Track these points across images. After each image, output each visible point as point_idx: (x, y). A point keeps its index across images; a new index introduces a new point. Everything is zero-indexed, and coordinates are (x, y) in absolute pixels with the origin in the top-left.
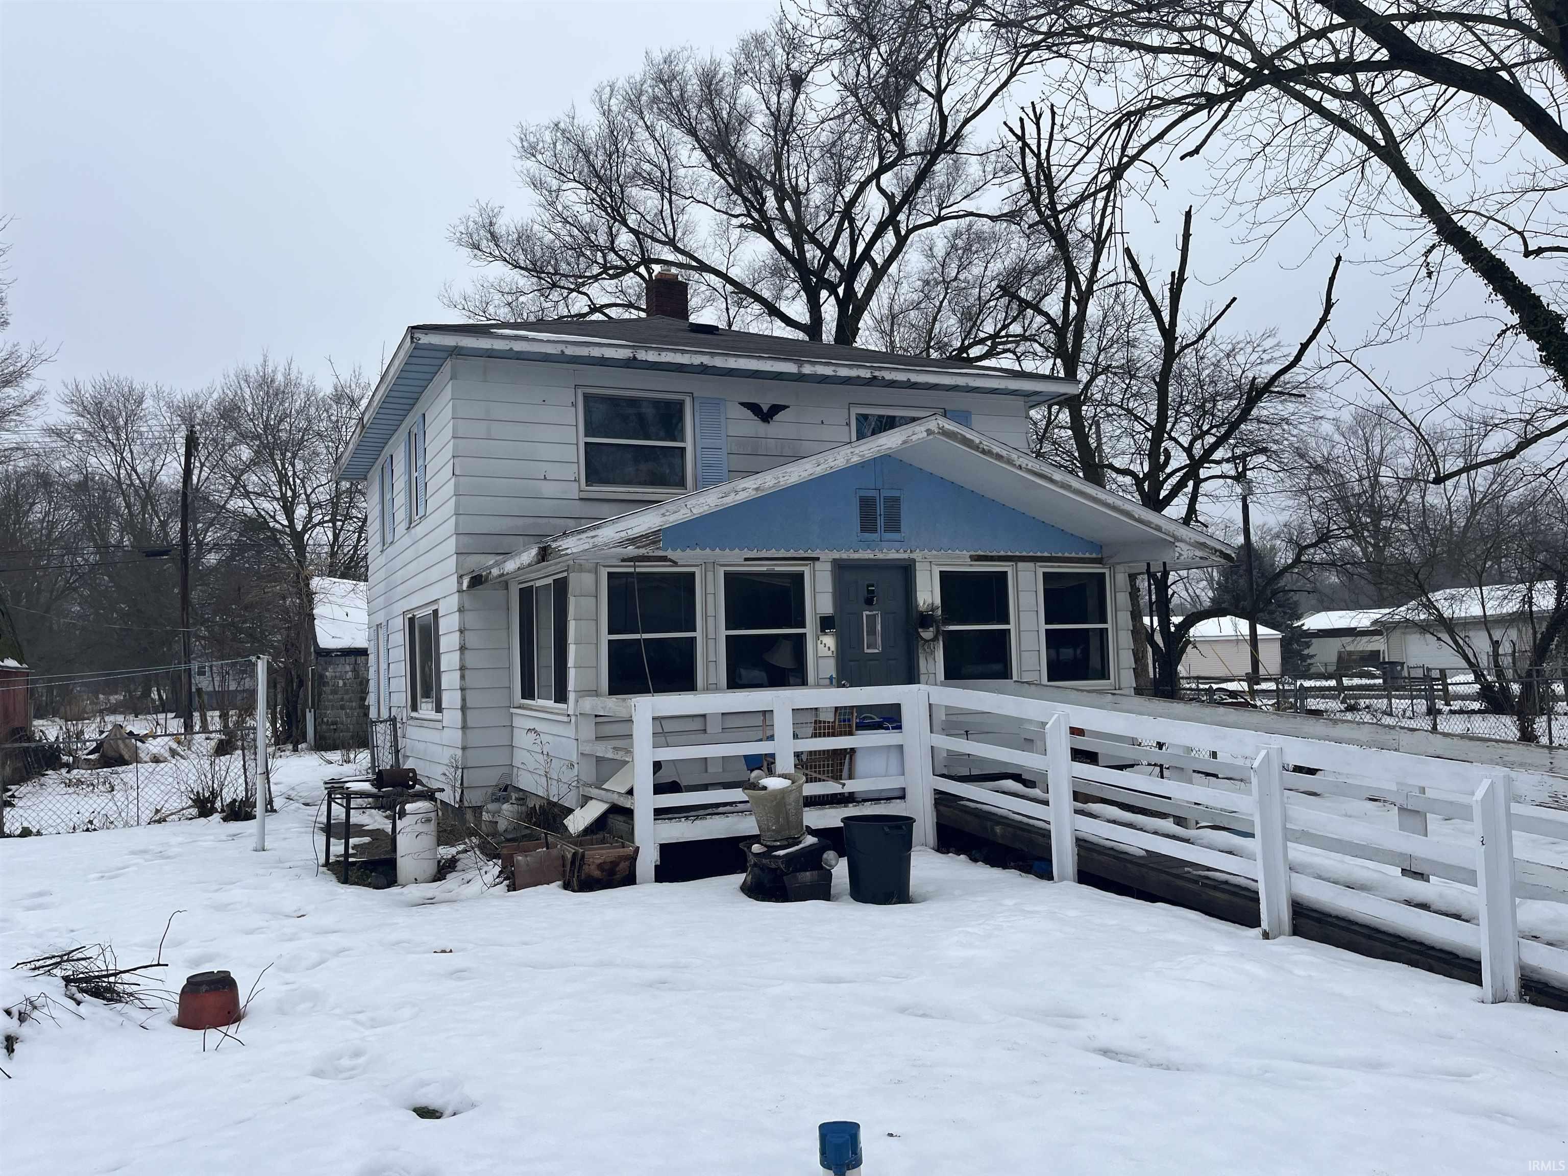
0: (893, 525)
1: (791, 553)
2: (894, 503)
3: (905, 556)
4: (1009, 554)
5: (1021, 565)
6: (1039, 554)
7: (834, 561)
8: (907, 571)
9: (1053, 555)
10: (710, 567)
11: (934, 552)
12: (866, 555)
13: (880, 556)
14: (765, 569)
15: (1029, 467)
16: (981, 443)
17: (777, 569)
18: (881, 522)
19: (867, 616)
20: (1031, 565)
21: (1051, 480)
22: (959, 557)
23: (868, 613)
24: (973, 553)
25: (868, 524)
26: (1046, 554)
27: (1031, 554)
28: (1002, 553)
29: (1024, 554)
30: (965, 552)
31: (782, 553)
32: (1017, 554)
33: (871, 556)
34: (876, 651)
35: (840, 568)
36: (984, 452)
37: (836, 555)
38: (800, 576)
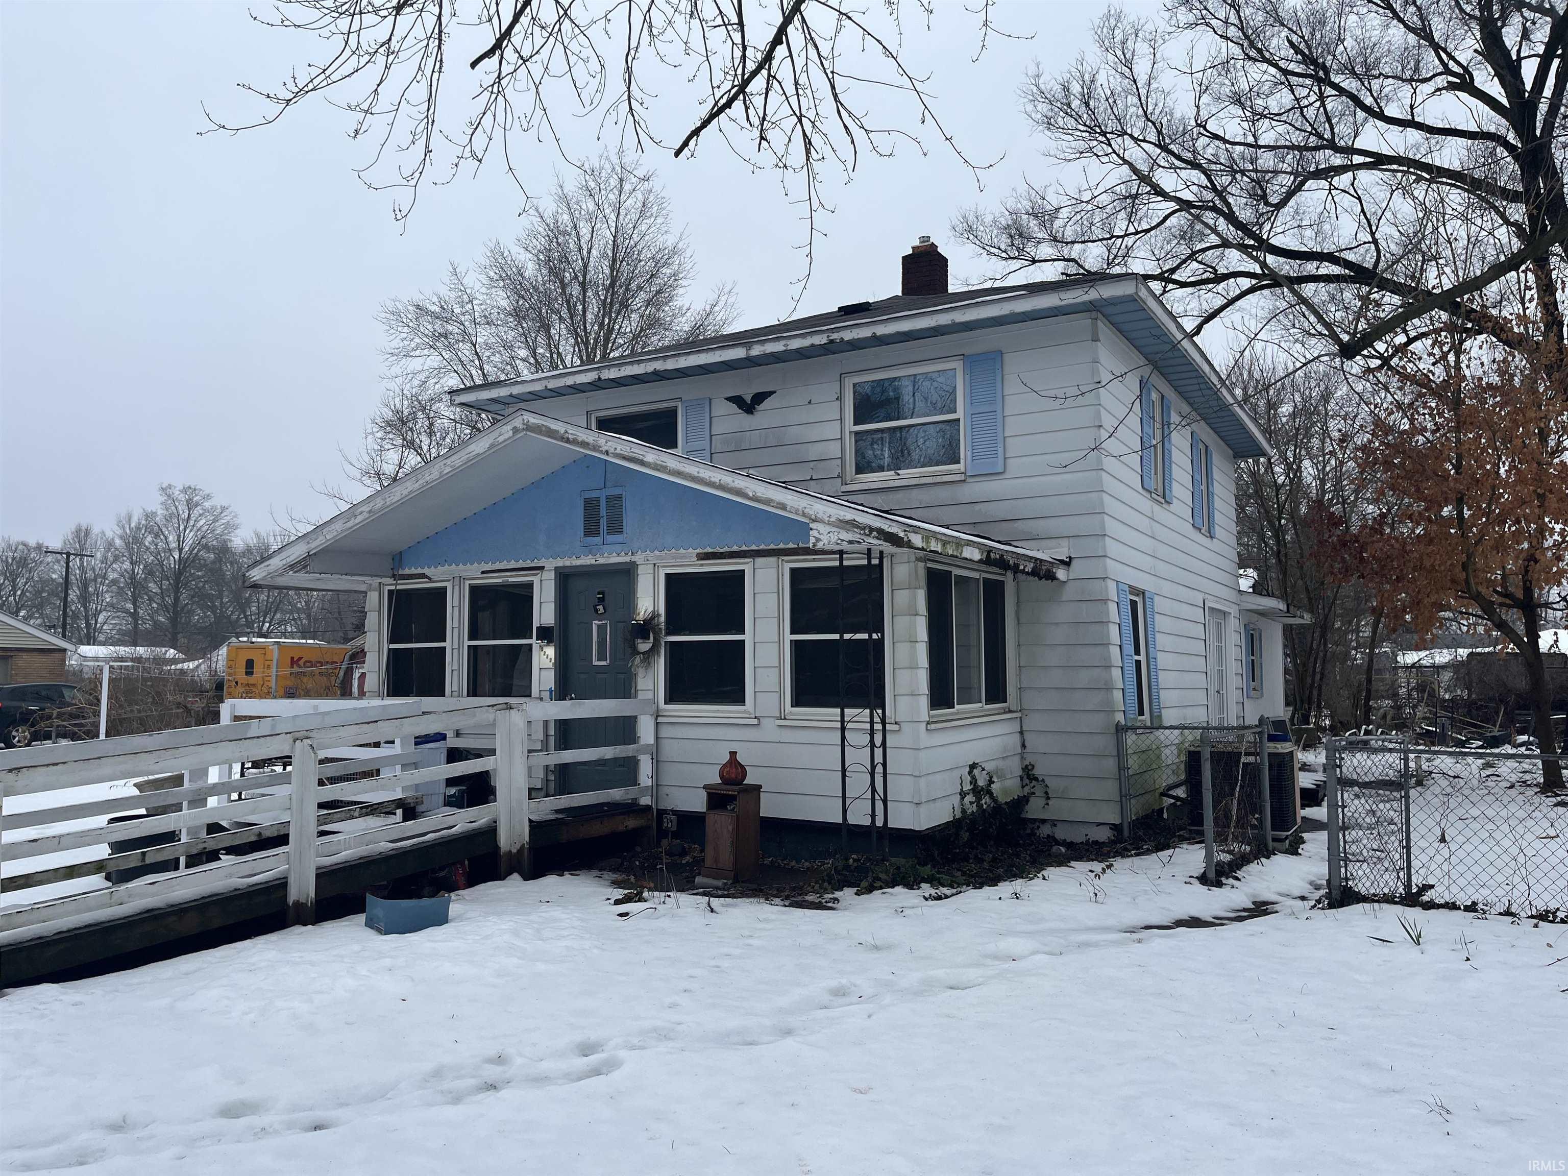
0: (616, 527)
1: (521, 564)
2: (616, 501)
3: (627, 559)
4: (744, 548)
5: (760, 561)
6: (782, 546)
7: (556, 569)
8: (628, 573)
9: (801, 545)
10: (457, 581)
11: (657, 553)
12: (587, 560)
13: (602, 561)
14: (500, 580)
15: (618, 451)
16: (566, 432)
17: (511, 580)
18: (603, 523)
19: (598, 626)
20: (773, 560)
21: (642, 463)
22: (684, 557)
23: (597, 622)
24: (700, 551)
25: (591, 528)
26: (791, 546)
27: (772, 546)
28: (735, 548)
29: (762, 547)
30: (691, 550)
31: (513, 565)
32: (754, 547)
33: (593, 562)
34: (604, 663)
35: (564, 578)
36: (568, 441)
37: (560, 563)
38: (530, 586)
